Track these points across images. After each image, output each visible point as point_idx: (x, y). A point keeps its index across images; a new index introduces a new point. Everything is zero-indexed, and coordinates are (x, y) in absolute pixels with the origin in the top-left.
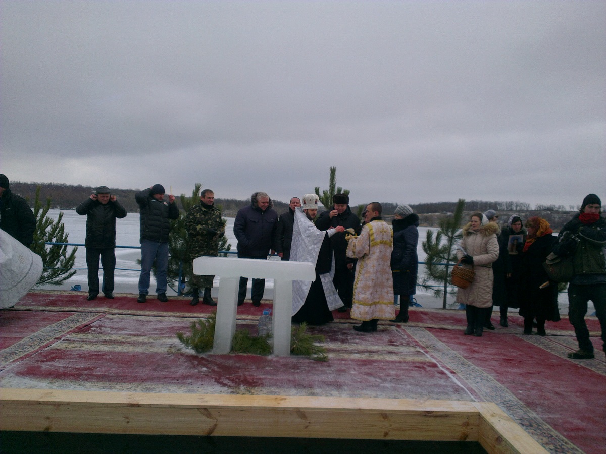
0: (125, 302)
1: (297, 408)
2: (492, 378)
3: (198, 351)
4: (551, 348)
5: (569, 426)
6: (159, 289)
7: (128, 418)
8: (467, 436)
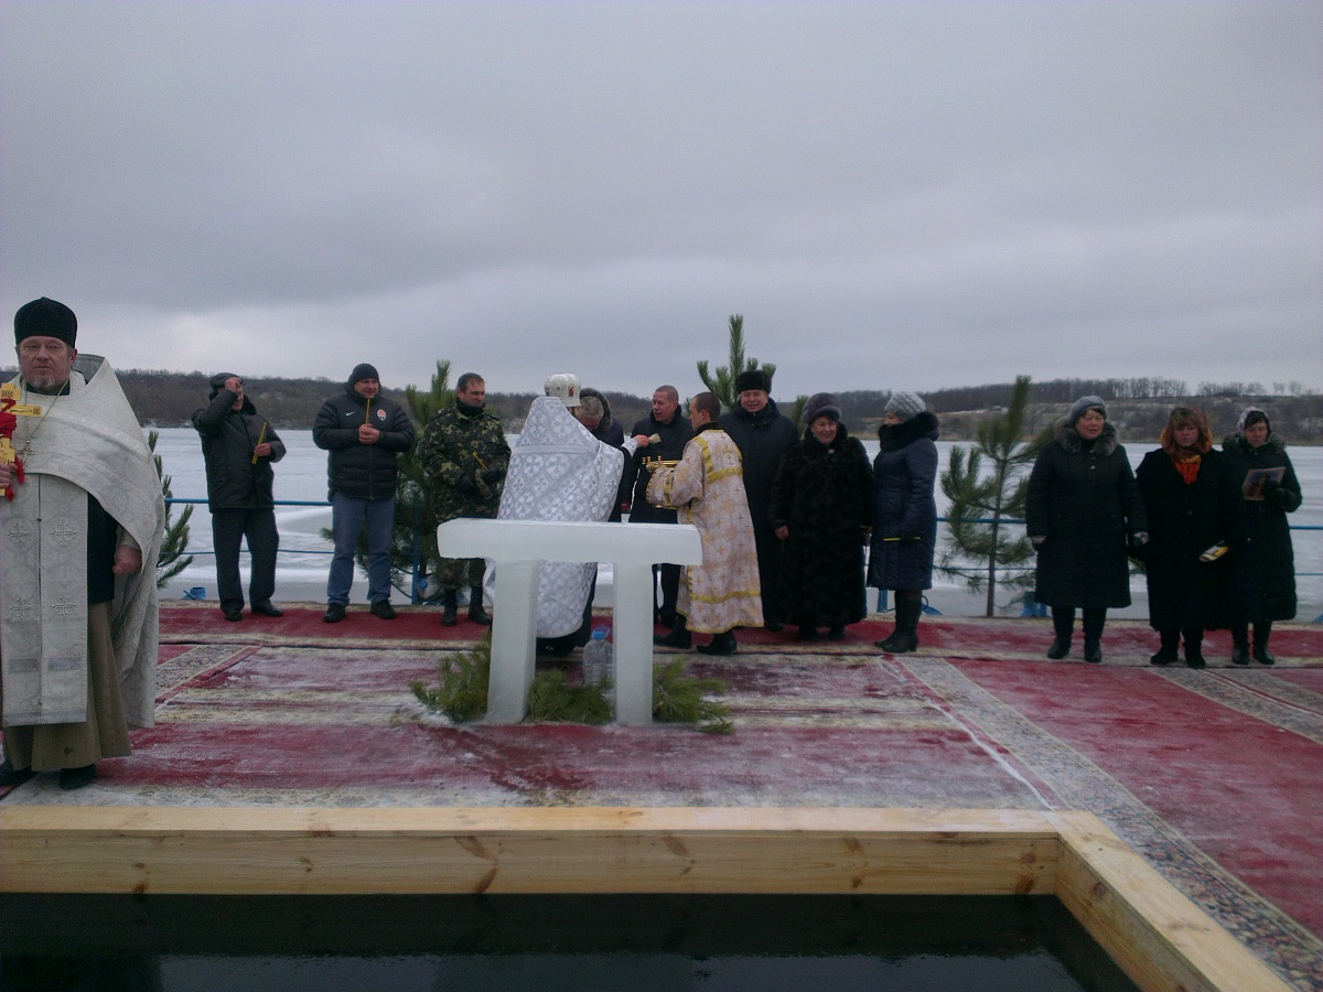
0: (298, 621)
1: (664, 832)
2: (1088, 761)
3: (456, 720)
4: (1222, 696)
5: (1253, 856)
6: (375, 593)
7: (307, 861)
8: (1030, 883)
